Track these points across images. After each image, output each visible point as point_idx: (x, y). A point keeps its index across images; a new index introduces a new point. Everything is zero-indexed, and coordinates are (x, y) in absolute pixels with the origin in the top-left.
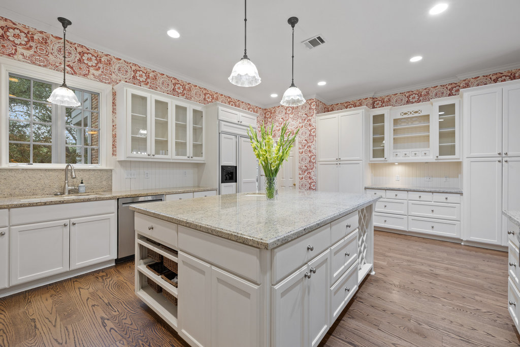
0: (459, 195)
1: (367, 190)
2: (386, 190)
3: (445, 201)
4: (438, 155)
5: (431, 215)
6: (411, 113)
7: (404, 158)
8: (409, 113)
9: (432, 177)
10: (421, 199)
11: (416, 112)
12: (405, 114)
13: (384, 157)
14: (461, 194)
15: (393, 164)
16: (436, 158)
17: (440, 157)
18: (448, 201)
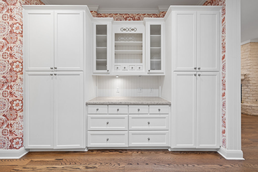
0: (168, 106)
1: (89, 106)
2: (108, 105)
3: (158, 112)
4: (150, 69)
5: (147, 127)
6: (129, 30)
7: (123, 71)
8: (127, 30)
9: (142, 88)
10: (140, 112)
11: (133, 30)
12: (125, 30)
13: (106, 69)
14: (170, 105)
15: (114, 77)
16: (148, 72)
17: (151, 71)
18: (161, 112)
